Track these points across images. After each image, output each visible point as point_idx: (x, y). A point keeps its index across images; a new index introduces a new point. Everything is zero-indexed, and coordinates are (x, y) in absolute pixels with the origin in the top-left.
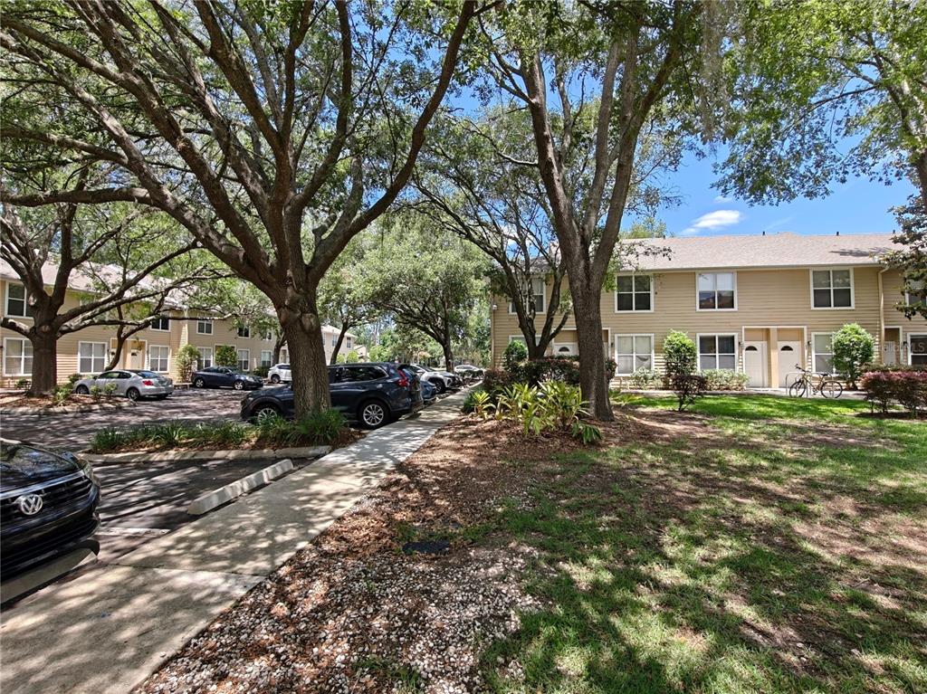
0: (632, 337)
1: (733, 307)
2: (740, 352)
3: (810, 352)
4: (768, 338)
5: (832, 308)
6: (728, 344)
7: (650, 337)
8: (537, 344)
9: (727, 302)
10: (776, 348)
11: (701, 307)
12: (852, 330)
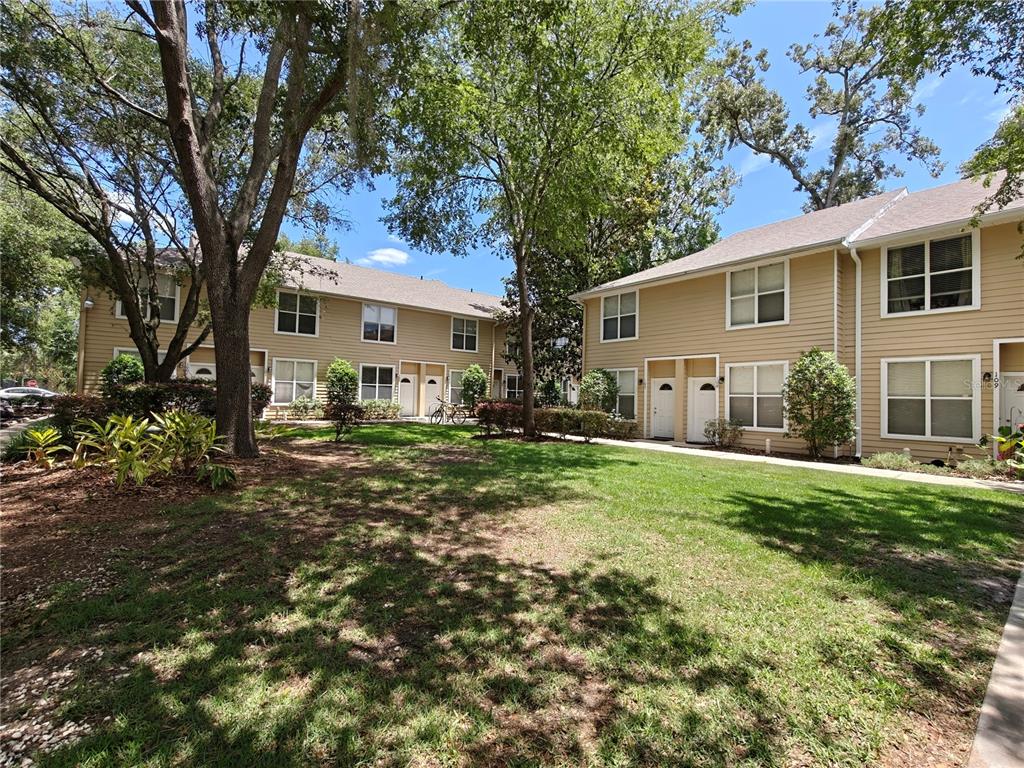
0: (293, 362)
1: (393, 341)
2: (397, 383)
3: (447, 386)
4: (419, 373)
5: (464, 350)
6: (386, 376)
7: (313, 364)
8: (160, 361)
9: (388, 335)
10: (424, 382)
11: (365, 338)
12: (476, 370)
